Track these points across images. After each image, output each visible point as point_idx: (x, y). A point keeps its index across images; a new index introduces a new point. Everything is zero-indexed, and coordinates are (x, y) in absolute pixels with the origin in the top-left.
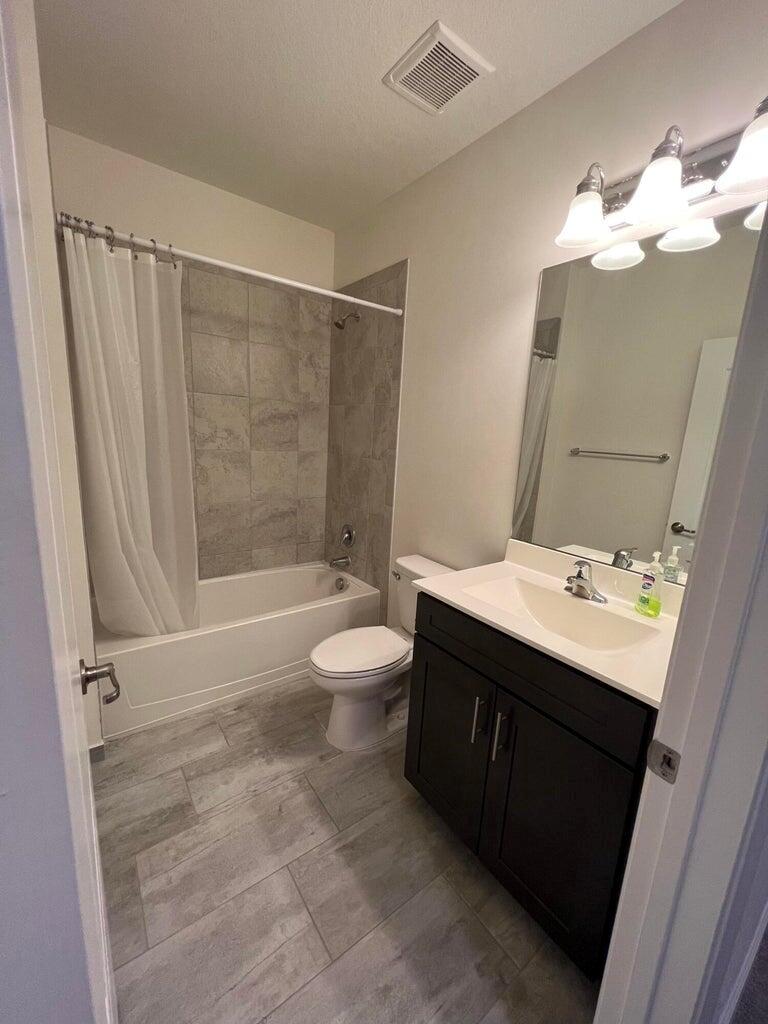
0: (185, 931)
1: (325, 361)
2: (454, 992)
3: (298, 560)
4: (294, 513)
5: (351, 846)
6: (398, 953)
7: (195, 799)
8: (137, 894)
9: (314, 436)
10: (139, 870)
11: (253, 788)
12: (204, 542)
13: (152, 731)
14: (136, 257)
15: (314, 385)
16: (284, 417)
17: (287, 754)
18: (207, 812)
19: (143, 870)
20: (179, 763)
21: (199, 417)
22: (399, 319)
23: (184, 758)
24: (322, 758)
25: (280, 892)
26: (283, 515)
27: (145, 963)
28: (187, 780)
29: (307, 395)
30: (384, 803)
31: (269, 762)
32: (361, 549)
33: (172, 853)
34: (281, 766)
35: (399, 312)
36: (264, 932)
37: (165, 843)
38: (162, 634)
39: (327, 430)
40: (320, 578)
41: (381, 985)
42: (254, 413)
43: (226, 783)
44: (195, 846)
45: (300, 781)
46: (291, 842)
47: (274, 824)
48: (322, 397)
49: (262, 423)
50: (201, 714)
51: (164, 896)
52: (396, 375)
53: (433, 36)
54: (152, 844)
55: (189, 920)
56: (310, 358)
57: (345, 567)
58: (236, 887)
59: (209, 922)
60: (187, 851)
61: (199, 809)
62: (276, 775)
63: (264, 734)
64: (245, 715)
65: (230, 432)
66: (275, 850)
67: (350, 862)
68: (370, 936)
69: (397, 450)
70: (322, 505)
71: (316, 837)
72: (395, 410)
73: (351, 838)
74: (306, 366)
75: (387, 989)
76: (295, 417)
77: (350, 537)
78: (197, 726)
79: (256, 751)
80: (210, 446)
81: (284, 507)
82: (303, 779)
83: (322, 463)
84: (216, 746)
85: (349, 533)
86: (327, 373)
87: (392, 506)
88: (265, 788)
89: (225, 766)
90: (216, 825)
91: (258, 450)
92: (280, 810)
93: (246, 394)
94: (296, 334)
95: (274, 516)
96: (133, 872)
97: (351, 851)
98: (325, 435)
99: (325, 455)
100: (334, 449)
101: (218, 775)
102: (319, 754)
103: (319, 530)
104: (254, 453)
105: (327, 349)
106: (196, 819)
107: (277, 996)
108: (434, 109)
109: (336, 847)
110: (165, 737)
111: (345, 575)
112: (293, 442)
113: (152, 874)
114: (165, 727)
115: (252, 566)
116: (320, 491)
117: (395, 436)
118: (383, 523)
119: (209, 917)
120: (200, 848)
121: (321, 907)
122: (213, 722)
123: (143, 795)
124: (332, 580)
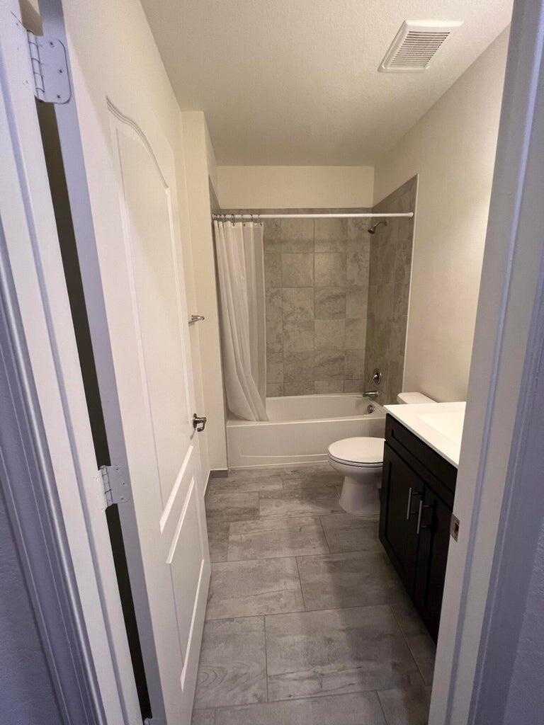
0: (241, 562)
1: (366, 258)
2: (372, 666)
3: (344, 390)
4: (342, 359)
5: (335, 563)
6: (344, 628)
7: (261, 508)
8: (228, 538)
9: (357, 308)
10: (230, 529)
11: (289, 513)
12: (287, 374)
13: (250, 471)
14: (244, 225)
15: (358, 274)
16: (337, 297)
17: (313, 503)
18: (265, 516)
19: (232, 529)
20: (258, 490)
21: (285, 302)
22: (411, 220)
23: (260, 488)
24: (332, 512)
25: (289, 567)
26: (335, 360)
27: (223, 567)
28: (260, 498)
29: (352, 281)
30: (365, 550)
31: (302, 504)
32: (385, 385)
33: (245, 528)
34: (308, 508)
35: (411, 214)
36: (276, 580)
37: (244, 522)
38: (257, 421)
39: (367, 303)
40: (358, 404)
41: (328, 636)
42: (317, 296)
43: (277, 506)
44: (255, 529)
45: (316, 519)
46: (301, 547)
47: (295, 535)
48: (363, 282)
49: (322, 302)
50: (274, 469)
51: (237, 544)
52: (409, 261)
53: (404, 31)
54: (237, 520)
55: (245, 559)
56: (355, 256)
57: (374, 398)
58: (268, 555)
59: (252, 564)
60: (252, 530)
61: (262, 513)
62: (304, 511)
63: (303, 489)
64: (296, 476)
65: (302, 309)
66: (292, 547)
67: (331, 571)
68: (329, 611)
69: (408, 315)
70: (362, 355)
71: (315, 550)
72: (407, 286)
73: (335, 560)
74: (352, 261)
75: (330, 640)
76: (344, 296)
77: (378, 377)
78: (272, 474)
79: (297, 496)
80: (291, 318)
81: (336, 355)
82: (318, 519)
83: (363, 326)
84: (277, 487)
85: (377, 374)
86: (367, 264)
87: (404, 356)
88: (296, 516)
89: (279, 498)
90: (267, 524)
91: (319, 319)
92: (300, 529)
93: (312, 285)
94: (345, 242)
95: (329, 361)
96: (228, 529)
97: (334, 566)
98: (366, 307)
99: (365, 320)
100: (370, 316)
101: (275, 501)
102: (332, 509)
103: (360, 371)
104: (317, 320)
105: (367, 247)
106: (259, 517)
107: (274, 610)
108: (422, 69)
109: (325, 560)
110: (255, 475)
111: (374, 404)
112: (342, 313)
113: (235, 532)
114: (256, 470)
115: (314, 391)
116: (361, 345)
117: (407, 304)
118: (398, 367)
119: (254, 562)
120: (258, 531)
121: (308, 584)
122: (279, 475)
123: (238, 498)
124: (366, 406)
